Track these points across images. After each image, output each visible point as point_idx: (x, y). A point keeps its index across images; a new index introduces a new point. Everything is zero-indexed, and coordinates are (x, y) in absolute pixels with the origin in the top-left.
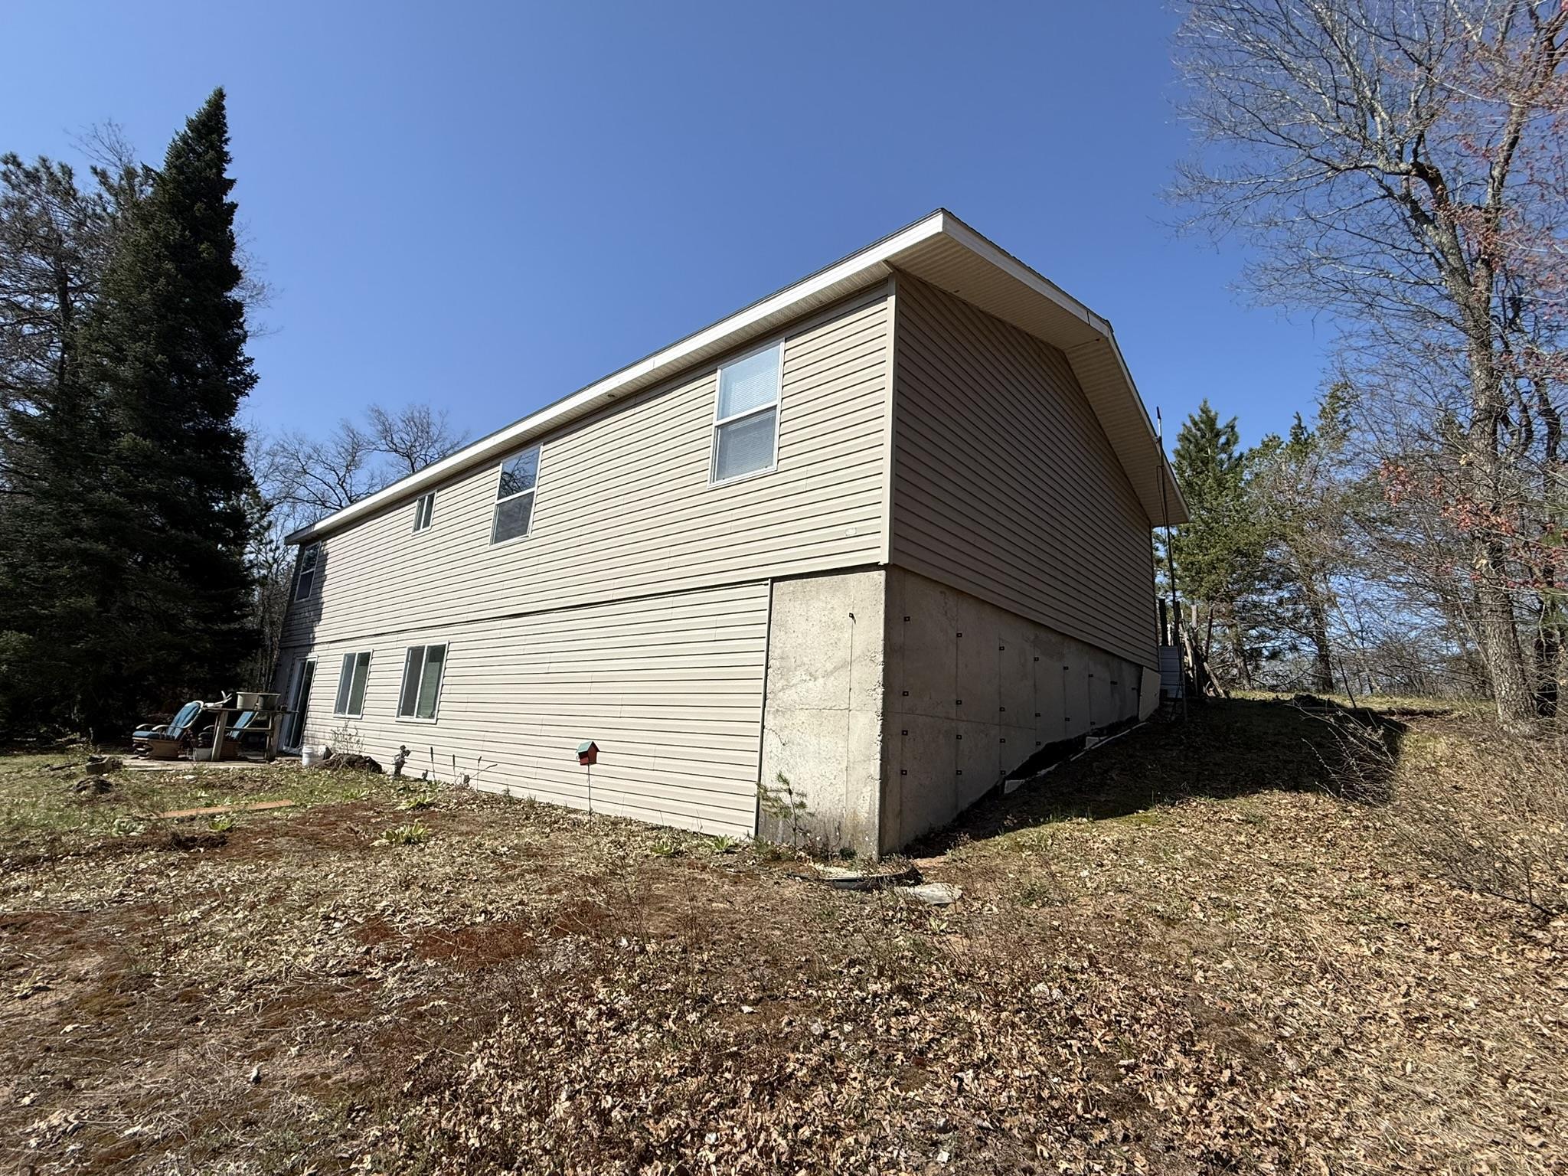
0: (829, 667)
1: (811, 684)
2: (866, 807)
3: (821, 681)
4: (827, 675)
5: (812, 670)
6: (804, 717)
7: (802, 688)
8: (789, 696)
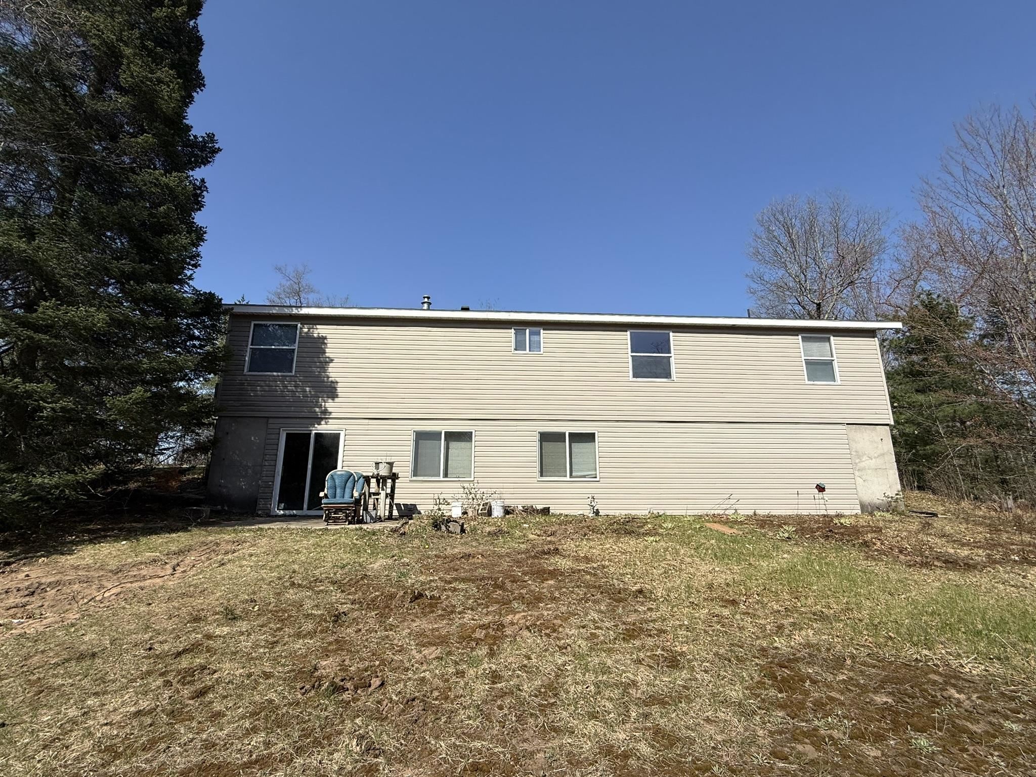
0: (876, 455)
1: (870, 461)
3: (874, 460)
4: (875, 458)
5: (870, 456)
6: (870, 471)
7: (867, 462)
8: (862, 465)
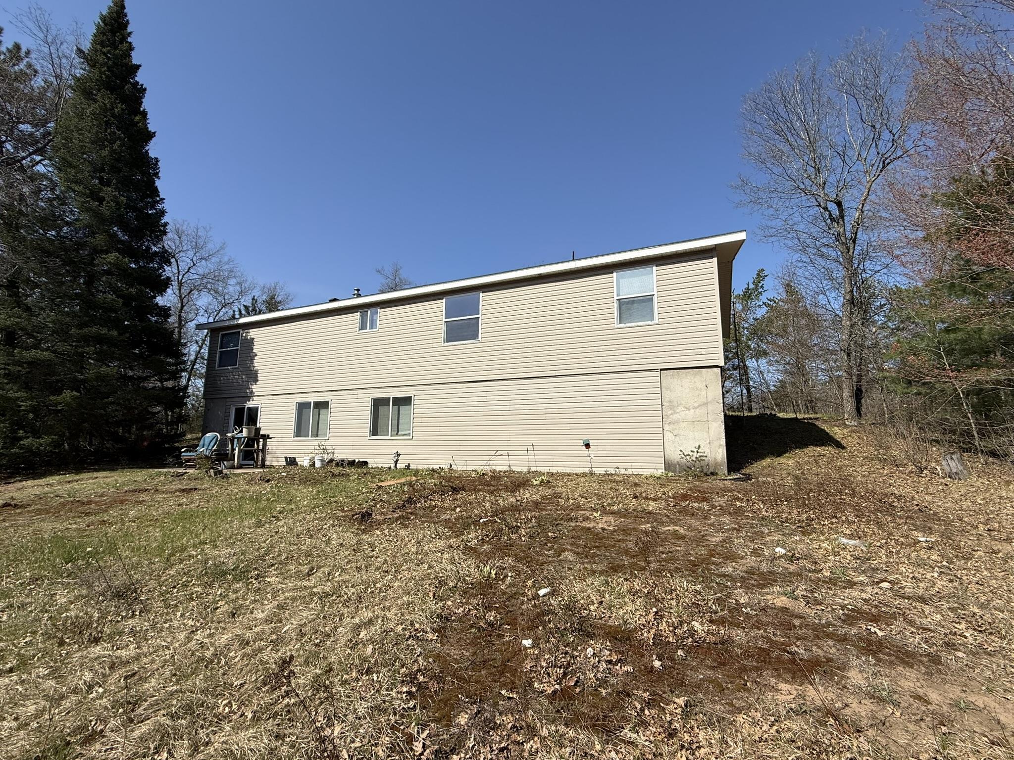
0: (696, 405)
1: (687, 412)
2: (721, 456)
3: (692, 411)
4: (695, 408)
5: (687, 406)
6: (685, 424)
7: (683, 414)
8: (675, 417)
